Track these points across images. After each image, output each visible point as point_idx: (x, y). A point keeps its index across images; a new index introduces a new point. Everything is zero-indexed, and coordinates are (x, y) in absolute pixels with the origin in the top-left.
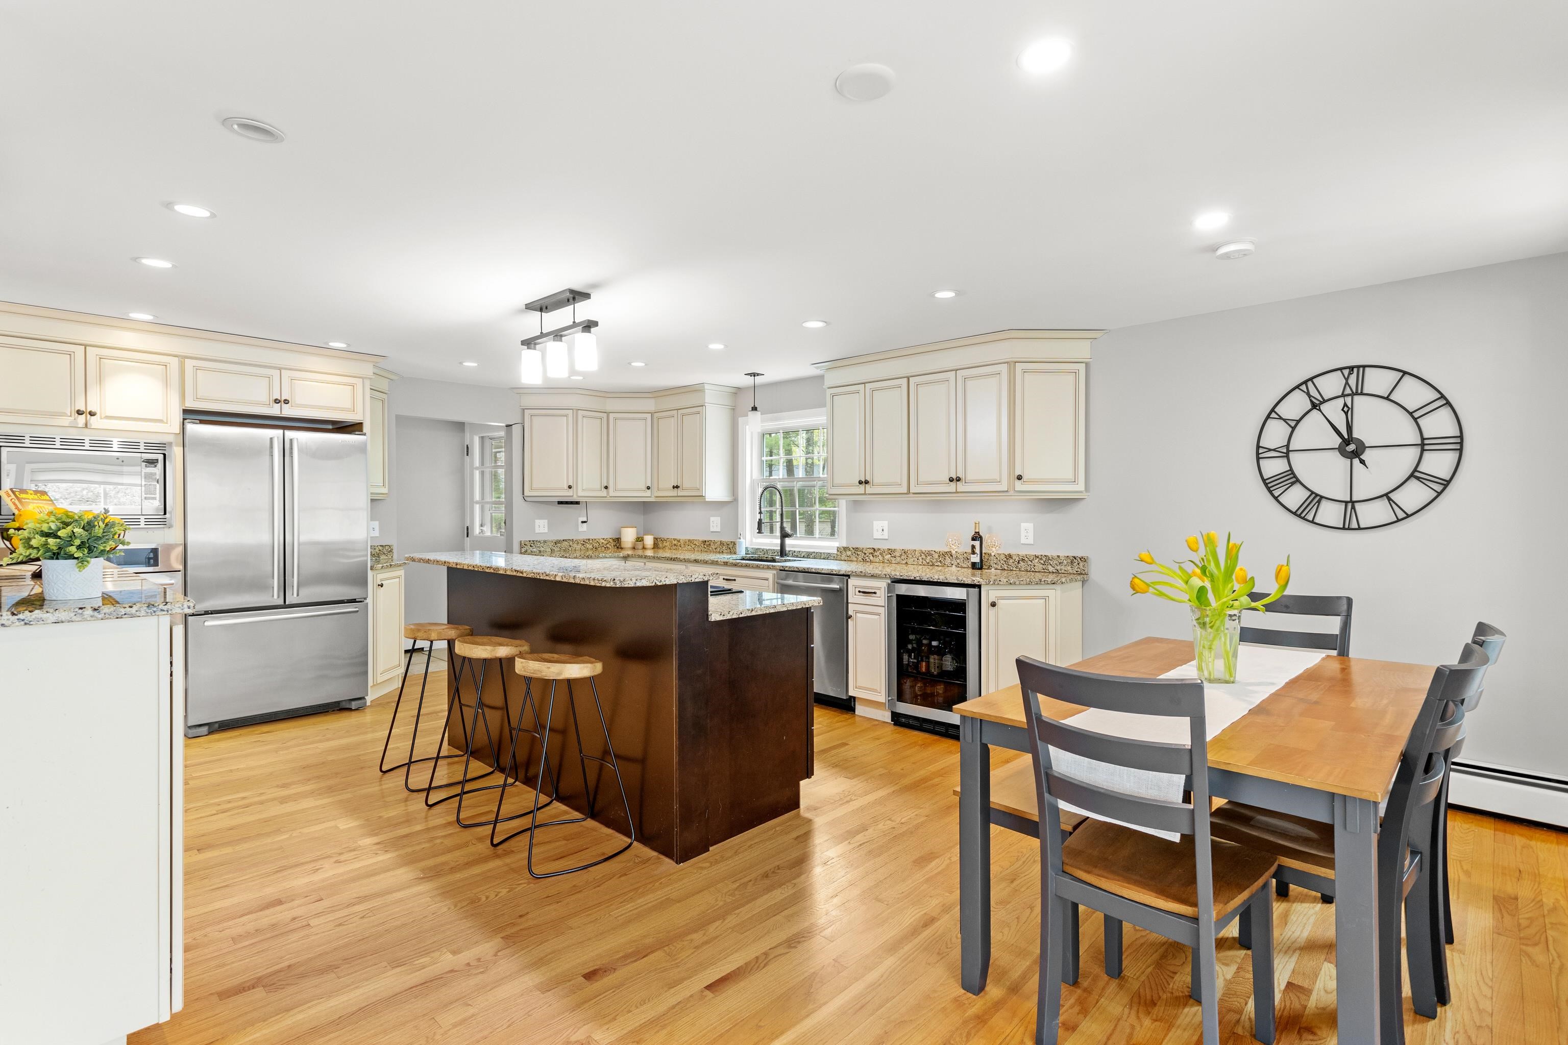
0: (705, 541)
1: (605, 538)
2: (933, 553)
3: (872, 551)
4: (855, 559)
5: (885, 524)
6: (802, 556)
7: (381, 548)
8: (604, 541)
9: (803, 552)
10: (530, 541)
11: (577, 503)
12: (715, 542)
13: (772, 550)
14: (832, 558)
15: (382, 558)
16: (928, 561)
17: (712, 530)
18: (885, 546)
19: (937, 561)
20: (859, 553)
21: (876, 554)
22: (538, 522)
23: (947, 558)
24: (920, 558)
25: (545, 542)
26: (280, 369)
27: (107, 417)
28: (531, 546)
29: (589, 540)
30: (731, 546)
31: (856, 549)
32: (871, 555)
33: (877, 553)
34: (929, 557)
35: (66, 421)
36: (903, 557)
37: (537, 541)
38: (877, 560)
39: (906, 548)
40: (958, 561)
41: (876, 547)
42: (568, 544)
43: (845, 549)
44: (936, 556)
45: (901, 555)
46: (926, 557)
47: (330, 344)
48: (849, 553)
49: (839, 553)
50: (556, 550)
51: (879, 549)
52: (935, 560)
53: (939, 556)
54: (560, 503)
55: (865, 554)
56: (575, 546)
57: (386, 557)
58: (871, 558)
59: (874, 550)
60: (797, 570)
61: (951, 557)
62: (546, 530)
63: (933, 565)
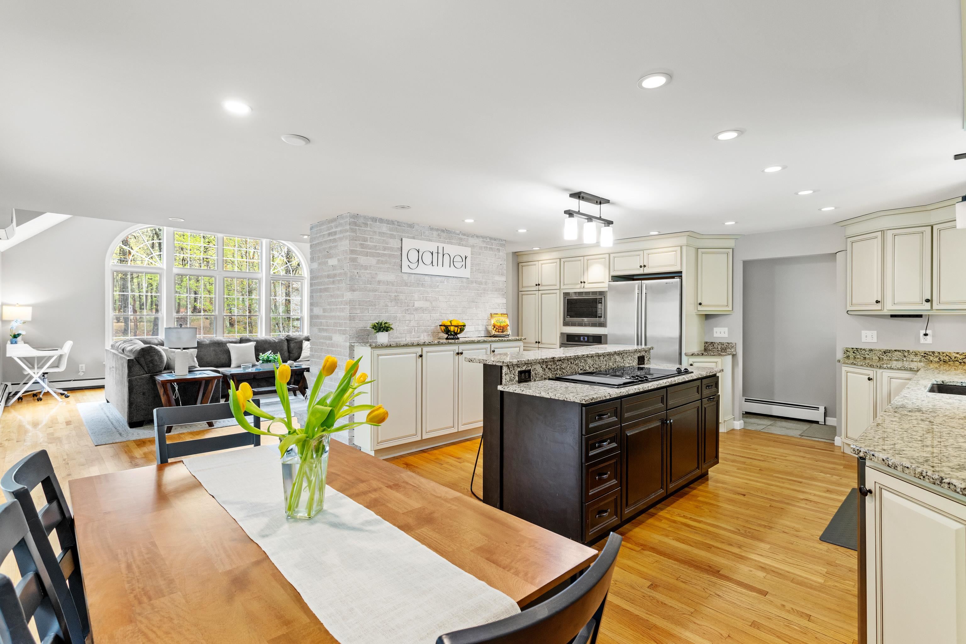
1: (961, 352)
7: (727, 344)
8: (958, 356)
10: (853, 348)
11: (921, 316)
15: (728, 350)
22: (864, 333)
25: (871, 350)
26: (643, 250)
27: (589, 283)
28: (854, 353)
29: (933, 353)
35: (578, 286)
37: (861, 349)
42: (902, 355)
47: (650, 233)
50: (885, 358)
54: (892, 316)
56: (912, 357)
57: (730, 351)
62: (875, 340)
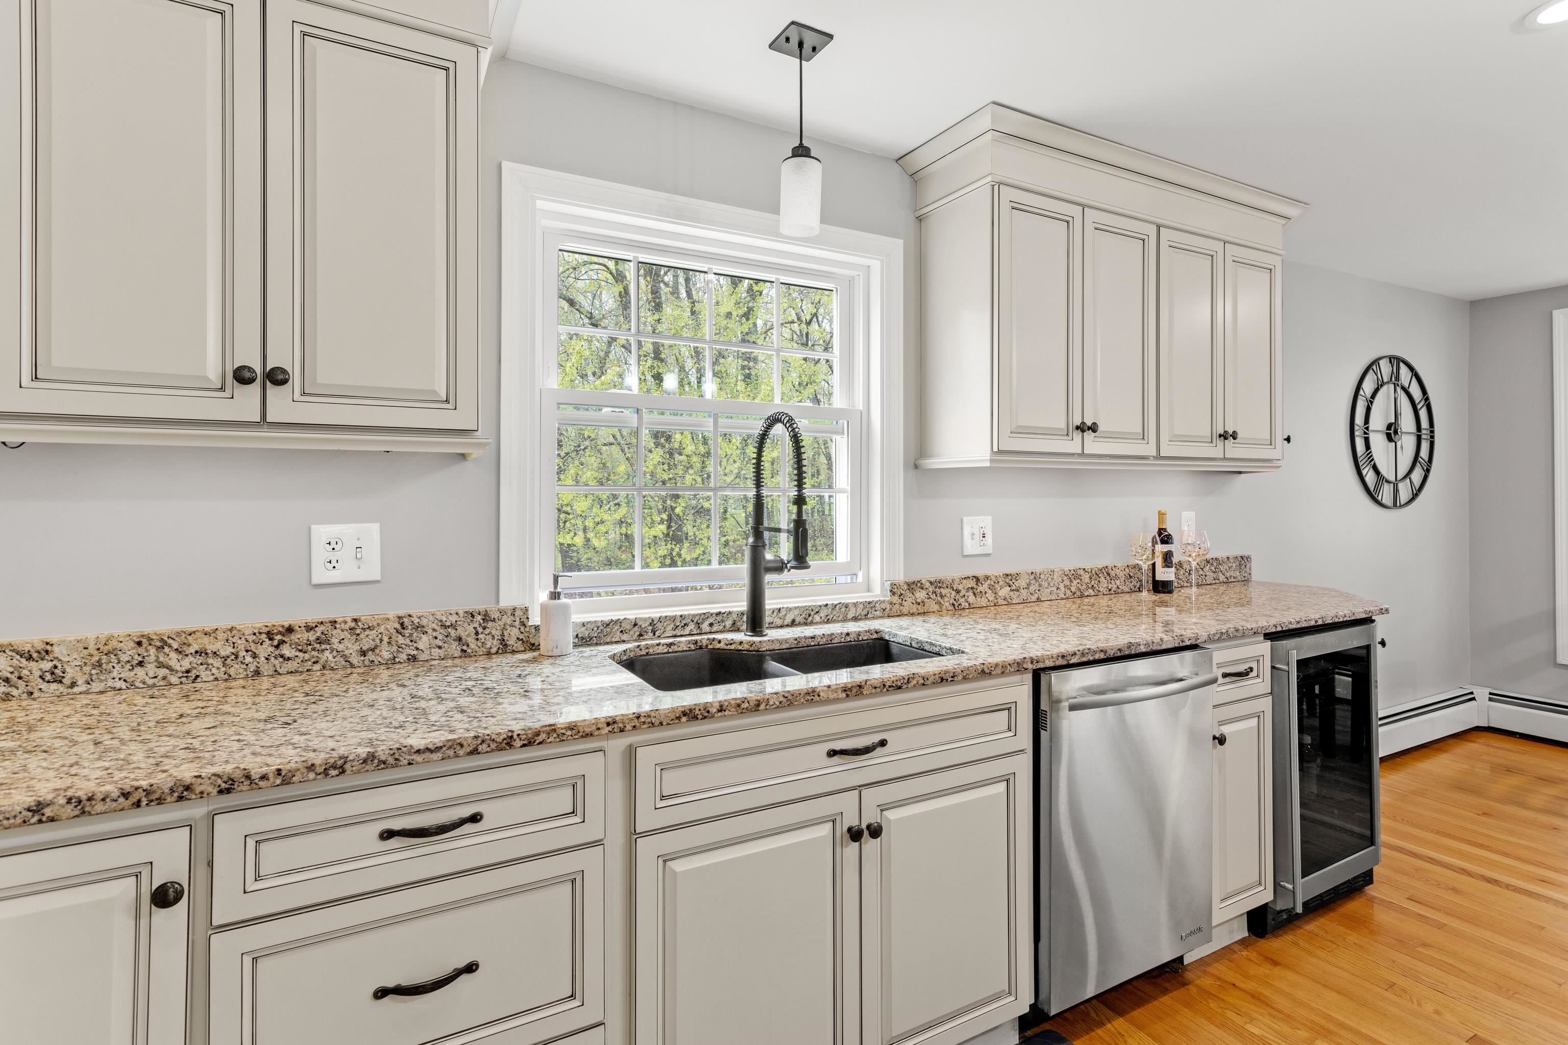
0: (290, 630)
2: (1082, 572)
3: (972, 583)
4: (936, 607)
5: (986, 522)
6: (788, 620)
9: (789, 610)
12: (356, 627)
13: (673, 619)
14: (878, 613)
16: (1073, 589)
17: (321, 575)
18: (994, 569)
19: (1088, 588)
20: (944, 591)
21: (980, 588)
23: (1102, 579)
24: (1062, 586)
30: (466, 631)
31: (937, 584)
32: (970, 594)
33: (984, 587)
34: (1075, 582)
36: (1032, 588)
38: (983, 602)
39: (1038, 568)
40: (1118, 582)
41: (980, 573)
43: (912, 586)
44: (1086, 578)
45: (1029, 585)
46: (1071, 581)
48: (921, 595)
49: (896, 599)
51: (987, 578)
52: (1084, 587)
53: (1091, 578)
55: (958, 592)
58: (971, 599)
59: (977, 579)
60: (1102, 656)
61: (1108, 578)
63: (1082, 596)
